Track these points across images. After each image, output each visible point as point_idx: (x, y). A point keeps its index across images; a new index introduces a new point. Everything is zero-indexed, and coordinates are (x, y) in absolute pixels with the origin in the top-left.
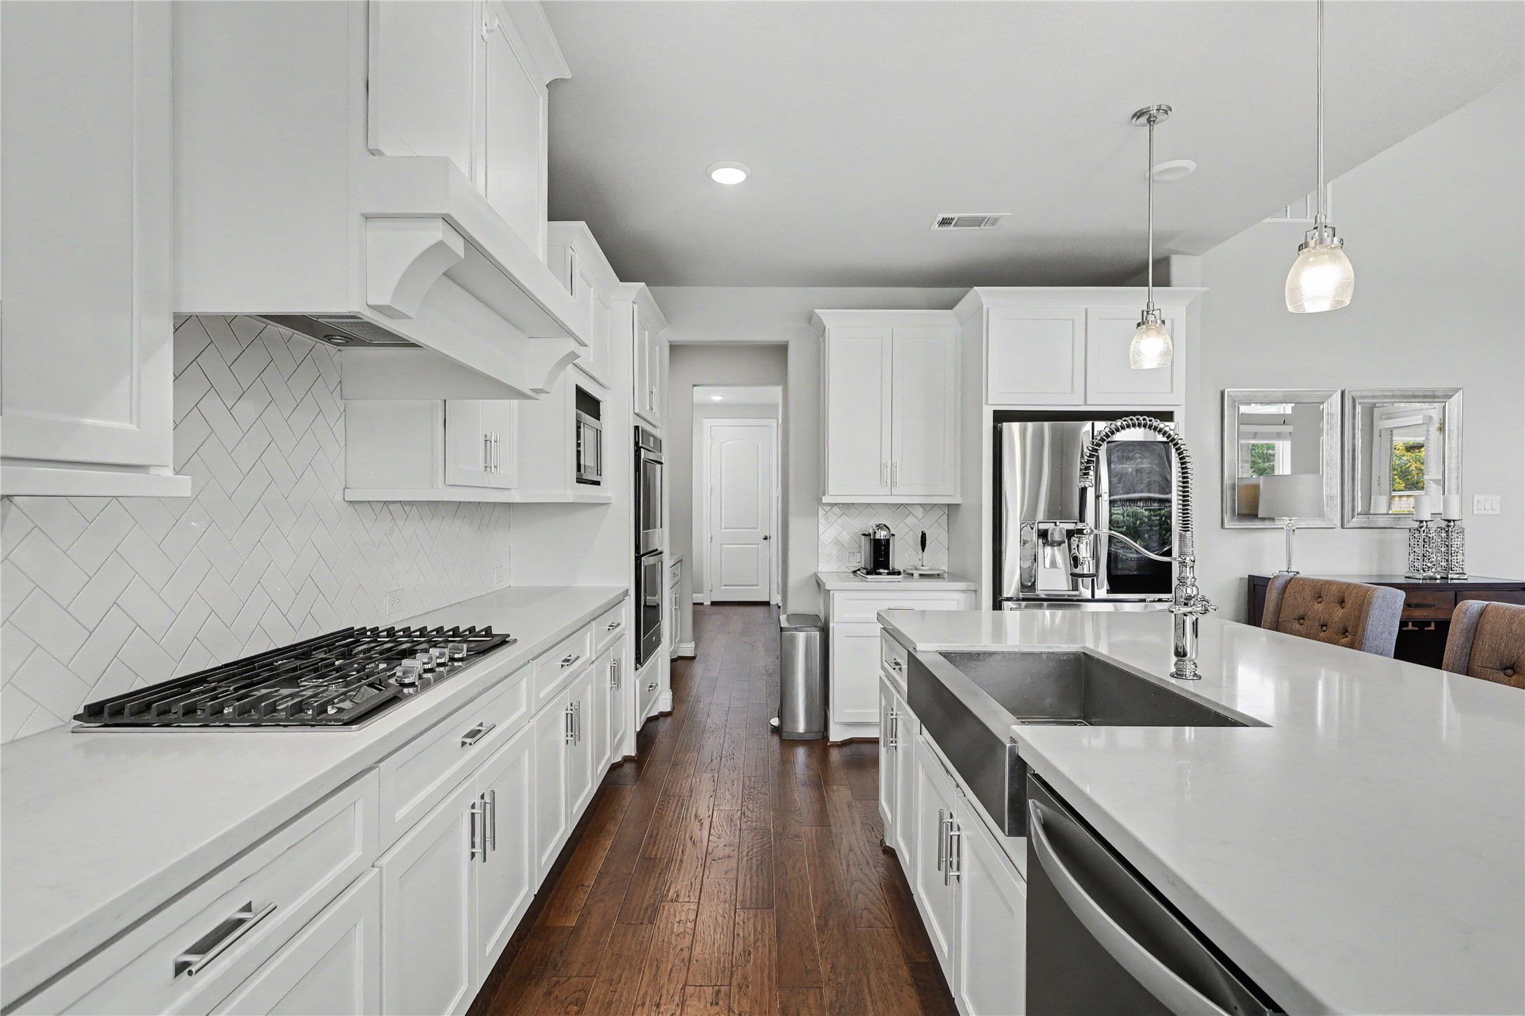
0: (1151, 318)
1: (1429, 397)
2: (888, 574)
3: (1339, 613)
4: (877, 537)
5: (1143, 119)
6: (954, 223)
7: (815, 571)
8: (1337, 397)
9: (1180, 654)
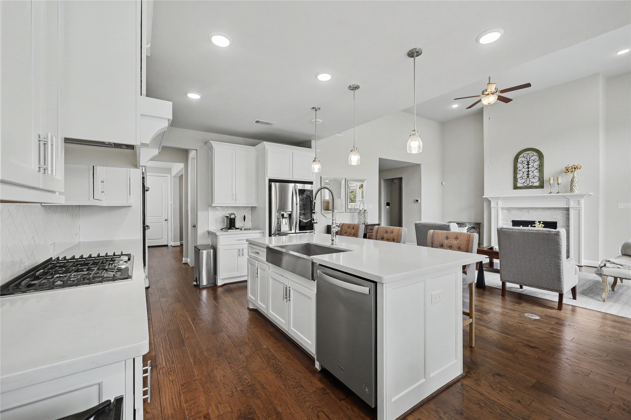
0: (316, 160)
1: (361, 181)
2: (235, 229)
3: (353, 231)
4: (231, 217)
5: (314, 109)
6: (260, 122)
7: (207, 229)
8: (344, 180)
9: (333, 240)
